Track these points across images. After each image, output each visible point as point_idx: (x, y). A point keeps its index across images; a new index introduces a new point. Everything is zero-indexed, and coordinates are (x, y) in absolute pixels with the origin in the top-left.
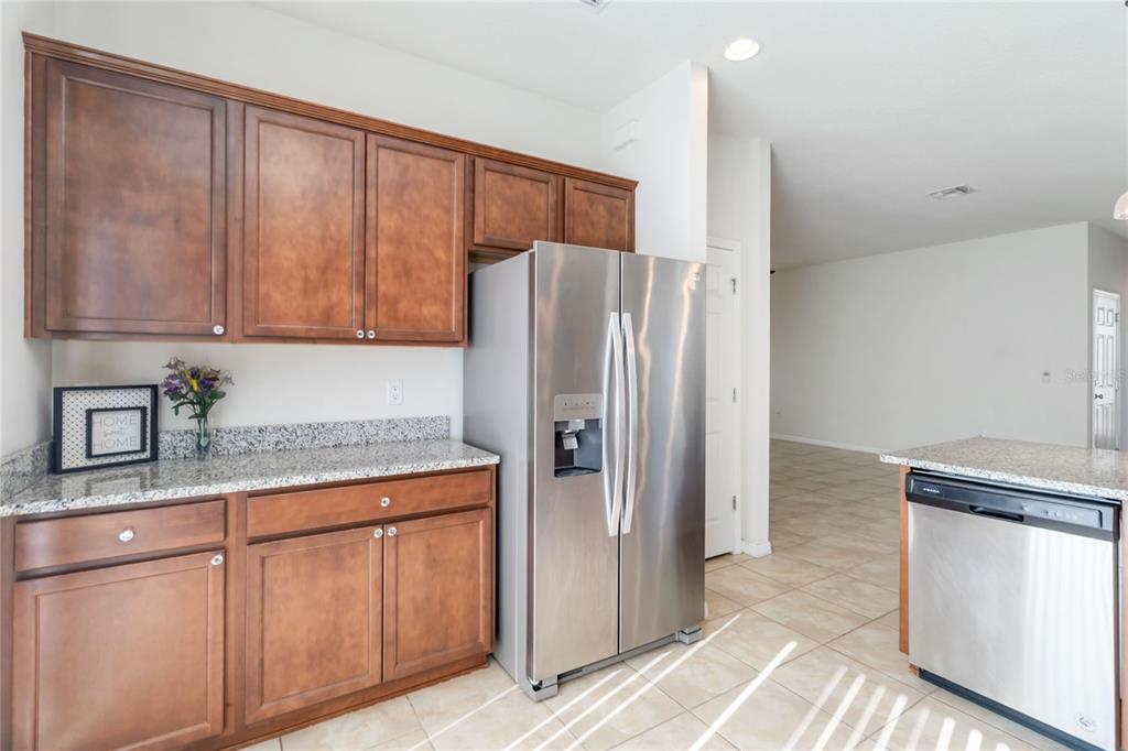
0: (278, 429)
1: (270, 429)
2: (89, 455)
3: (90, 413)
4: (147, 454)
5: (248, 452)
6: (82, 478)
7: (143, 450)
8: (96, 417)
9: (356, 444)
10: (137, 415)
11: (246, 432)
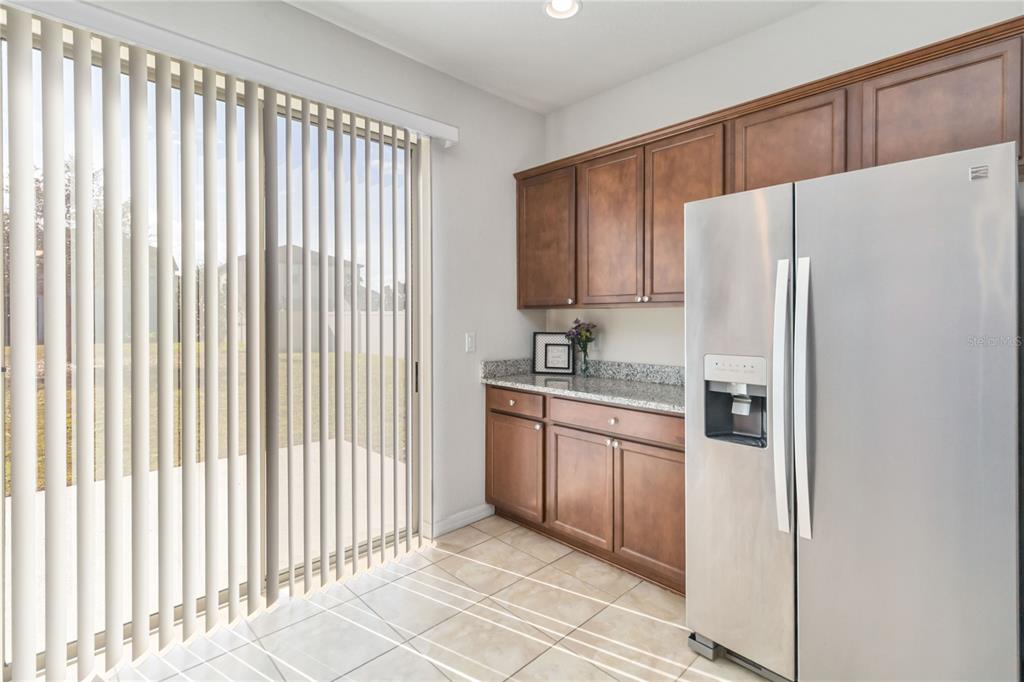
0: (629, 365)
1: (623, 365)
2: (546, 367)
3: (547, 345)
4: (570, 371)
5: (613, 378)
6: (544, 377)
7: (568, 368)
8: (549, 348)
9: (675, 385)
10: (566, 348)
11: (612, 365)
